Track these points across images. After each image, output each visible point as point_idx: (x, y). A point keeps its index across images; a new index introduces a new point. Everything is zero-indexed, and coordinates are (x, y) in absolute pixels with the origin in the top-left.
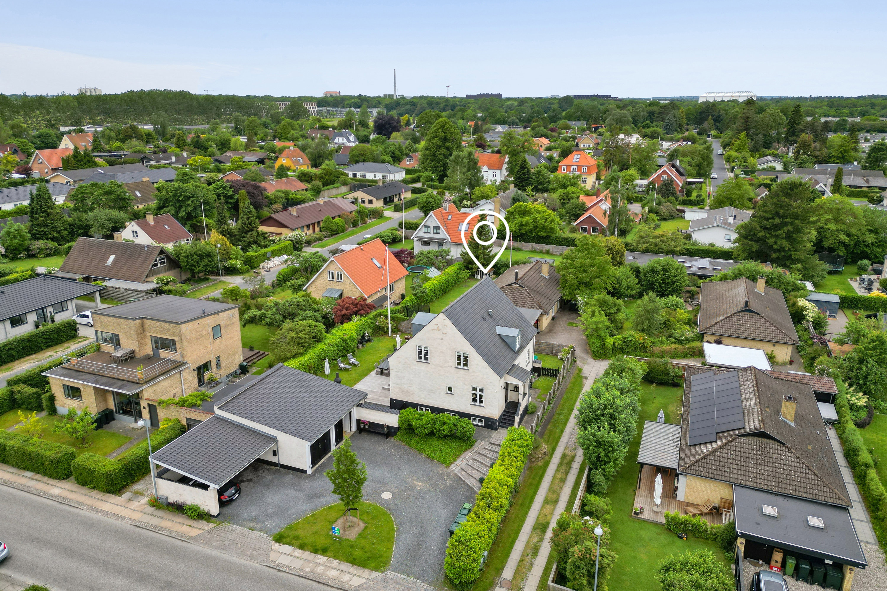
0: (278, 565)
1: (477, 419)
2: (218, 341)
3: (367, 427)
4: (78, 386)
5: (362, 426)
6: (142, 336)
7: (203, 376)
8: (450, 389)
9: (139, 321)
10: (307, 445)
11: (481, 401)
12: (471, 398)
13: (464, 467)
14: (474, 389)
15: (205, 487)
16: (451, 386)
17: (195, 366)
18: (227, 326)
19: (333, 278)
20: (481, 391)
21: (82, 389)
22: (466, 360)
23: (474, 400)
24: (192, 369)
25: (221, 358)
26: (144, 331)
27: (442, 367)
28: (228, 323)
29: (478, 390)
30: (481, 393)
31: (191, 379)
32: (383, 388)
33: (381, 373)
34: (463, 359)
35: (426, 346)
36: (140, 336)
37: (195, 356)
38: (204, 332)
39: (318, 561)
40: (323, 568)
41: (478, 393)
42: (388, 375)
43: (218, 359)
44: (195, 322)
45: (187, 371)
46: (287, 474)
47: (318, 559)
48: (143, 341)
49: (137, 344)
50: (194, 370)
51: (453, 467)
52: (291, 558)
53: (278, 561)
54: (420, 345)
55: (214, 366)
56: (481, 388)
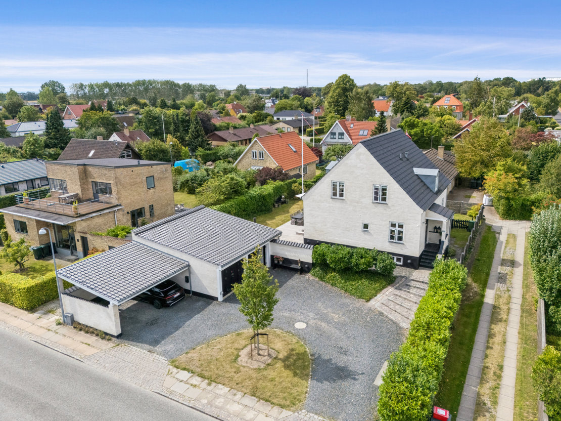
0: (171, 393)
1: (395, 258)
2: (152, 191)
3: (281, 263)
4: (25, 221)
5: (276, 262)
6: (84, 181)
7: (137, 221)
8: (366, 226)
9: (82, 167)
10: (218, 270)
11: (400, 239)
12: (388, 234)
13: (385, 302)
14: (393, 225)
15: (105, 303)
16: (366, 223)
17: (130, 210)
18: (160, 179)
19: (256, 157)
20: (401, 226)
21: (27, 223)
22: (384, 194)
23: (392, 237)
24: (126, 212)
25: (154, 207)
26: (87, 178)
27: (358, 203)
28: (162, 176)
29: (397, 226)
30: (400, 229)
31: (125, 221)
32: (297, 233)
33: (296, 223)
34: (380, 193)
35: (341, 181)
36: (82, 181)
37: (129, 201)
38: (138, 180)
39: (217, 391)
40: (223, 400)
41: (397, 229)
42: (302, 224)
43: (151, 207)
44: (129, 169)
45: (121, 213)
46: (198, 301)
47: (219, 389)
48: (86, 186)
49: (80, 188)
50: (128, 213)
51: (372, 302)
52: (188, 386)
53: (172, 389)
54: (335, 180)
55: (148, 214)
56: (401, 224)
